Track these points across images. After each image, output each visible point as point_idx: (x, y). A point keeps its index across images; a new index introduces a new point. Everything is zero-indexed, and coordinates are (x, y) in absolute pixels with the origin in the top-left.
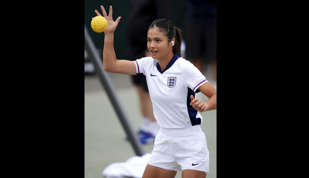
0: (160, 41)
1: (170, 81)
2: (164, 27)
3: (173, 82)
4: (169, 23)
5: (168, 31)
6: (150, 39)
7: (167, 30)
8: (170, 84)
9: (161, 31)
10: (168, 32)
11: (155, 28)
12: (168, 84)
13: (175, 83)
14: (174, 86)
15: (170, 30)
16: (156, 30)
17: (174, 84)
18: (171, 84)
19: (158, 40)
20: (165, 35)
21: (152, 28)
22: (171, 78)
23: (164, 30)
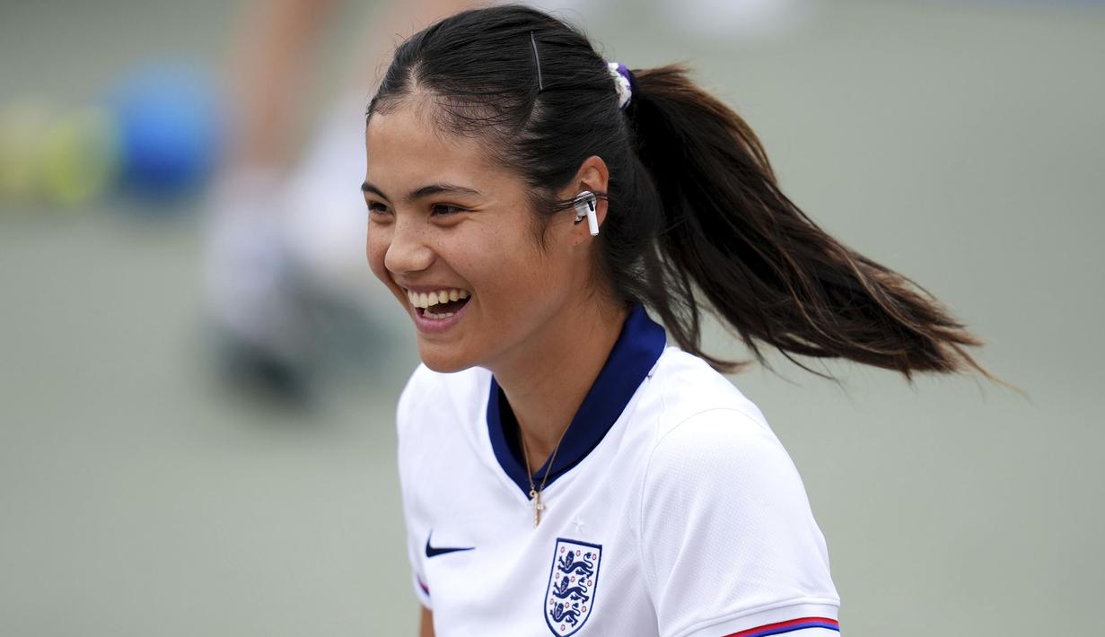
0: (460, 208)
1: (563, 575)
2: (498, 83)
3: (578, 590)
4: (541, 42)
5: (527, 115)
6: (381, 195)
7: (523, 111)
8: (559, 601)
9: (461, 125)
10: (529, 124)
11: (409, 98)
12: (551, 596)
13: (587, 598)
14: (580, 619)
15: (547, 104)
16: (418, 114)
17: (579, 601)
18: (563, 601)
19: (440, 209)
20: (503, 164)
21: (397, 100)
22: (574, 548)
23: (491, 113)
